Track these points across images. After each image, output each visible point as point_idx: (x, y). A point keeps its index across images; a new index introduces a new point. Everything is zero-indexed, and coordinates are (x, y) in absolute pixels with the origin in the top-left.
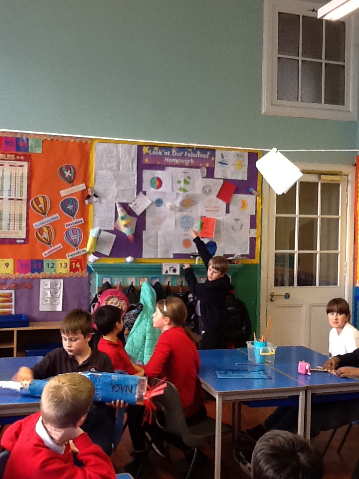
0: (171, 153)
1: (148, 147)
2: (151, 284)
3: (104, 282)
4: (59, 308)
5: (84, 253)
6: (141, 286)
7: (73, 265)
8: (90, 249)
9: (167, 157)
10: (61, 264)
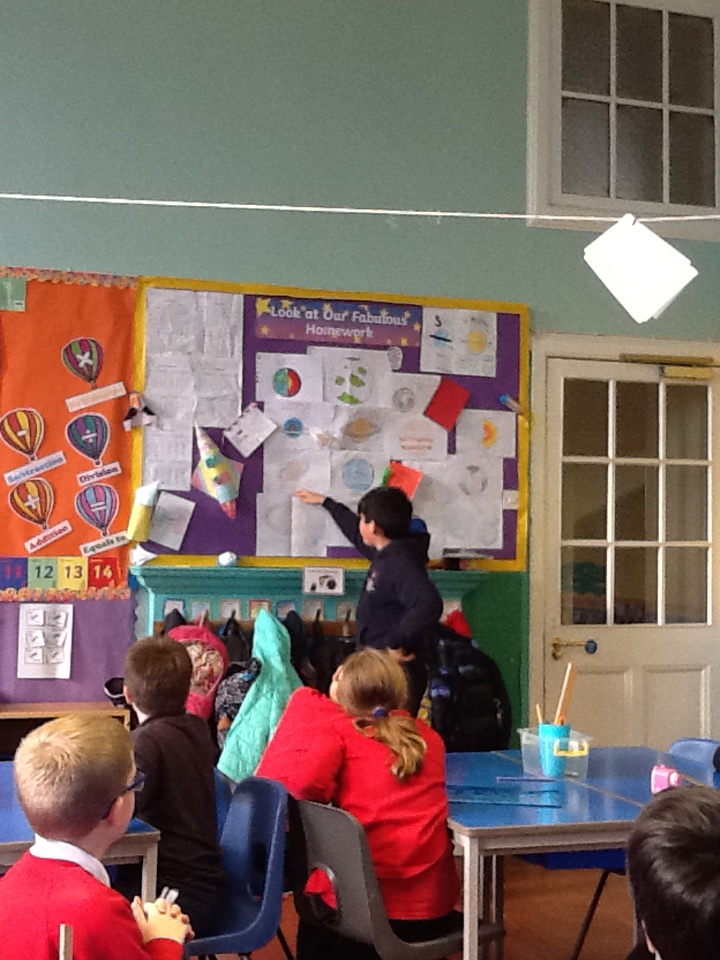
0: (320, 315)
1: (269, 300)
3: (168, 611)
4: (63, 671)
5: (122, 543)
6: (254, 621)
7: (95, 573)
8: (136, 533)
9: (312, 321)
10: (68, 568)
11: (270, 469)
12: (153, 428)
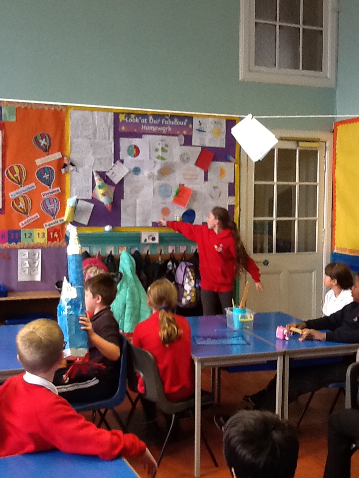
0: (148, 121)
1: (124, 115)
2: (130, 253)
4: (38, 278)
5: (62, 222)
7: (50, 235)
8: (68, 218)
9: (144, 124)
10: (39, 234)
11: (127, 189)
12: (74, 172)
